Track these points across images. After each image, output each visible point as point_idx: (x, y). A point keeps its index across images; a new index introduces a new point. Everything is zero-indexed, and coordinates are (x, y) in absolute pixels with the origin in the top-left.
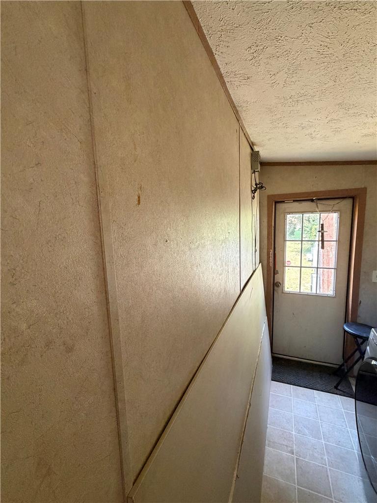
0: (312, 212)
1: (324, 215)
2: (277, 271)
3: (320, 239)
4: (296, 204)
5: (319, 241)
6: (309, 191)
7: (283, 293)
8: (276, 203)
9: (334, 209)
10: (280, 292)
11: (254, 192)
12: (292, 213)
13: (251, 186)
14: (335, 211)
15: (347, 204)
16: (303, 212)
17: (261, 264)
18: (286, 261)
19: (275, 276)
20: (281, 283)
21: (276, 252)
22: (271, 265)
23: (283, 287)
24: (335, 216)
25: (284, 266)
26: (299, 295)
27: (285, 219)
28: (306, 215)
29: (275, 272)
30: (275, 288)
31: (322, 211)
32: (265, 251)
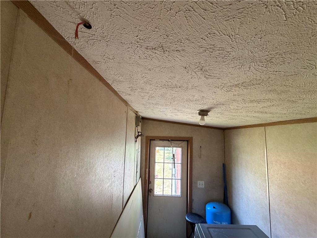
0: (169, 147)
1: (175, 149)
2: (151, 182)
3: (173, 162)
4: (161, 142)
5: (172, 163)
6: (167, 136)
7: (154, 196)
8: (150, 140)
9: (179, 146)
10: (152, 195)
11: (136, 138)
12: (159, 146)
13: (135, 134)
14: (180, 147)
15: (185, 144)
16: (164, 147)
17: (140, 179)
18: (156, 175)
19: (149, 185)
20: (152, 189)
21: (150, 170)
22: (147, 178)
23: (154, 192)
24: (180, 150)
25: (154, 178)
26: (162, 197)
27: (155, 150)
28: (166, 148)
29: (149, 182)
30: (149, 193)
31: (173, 147)
32: (144, 169)
